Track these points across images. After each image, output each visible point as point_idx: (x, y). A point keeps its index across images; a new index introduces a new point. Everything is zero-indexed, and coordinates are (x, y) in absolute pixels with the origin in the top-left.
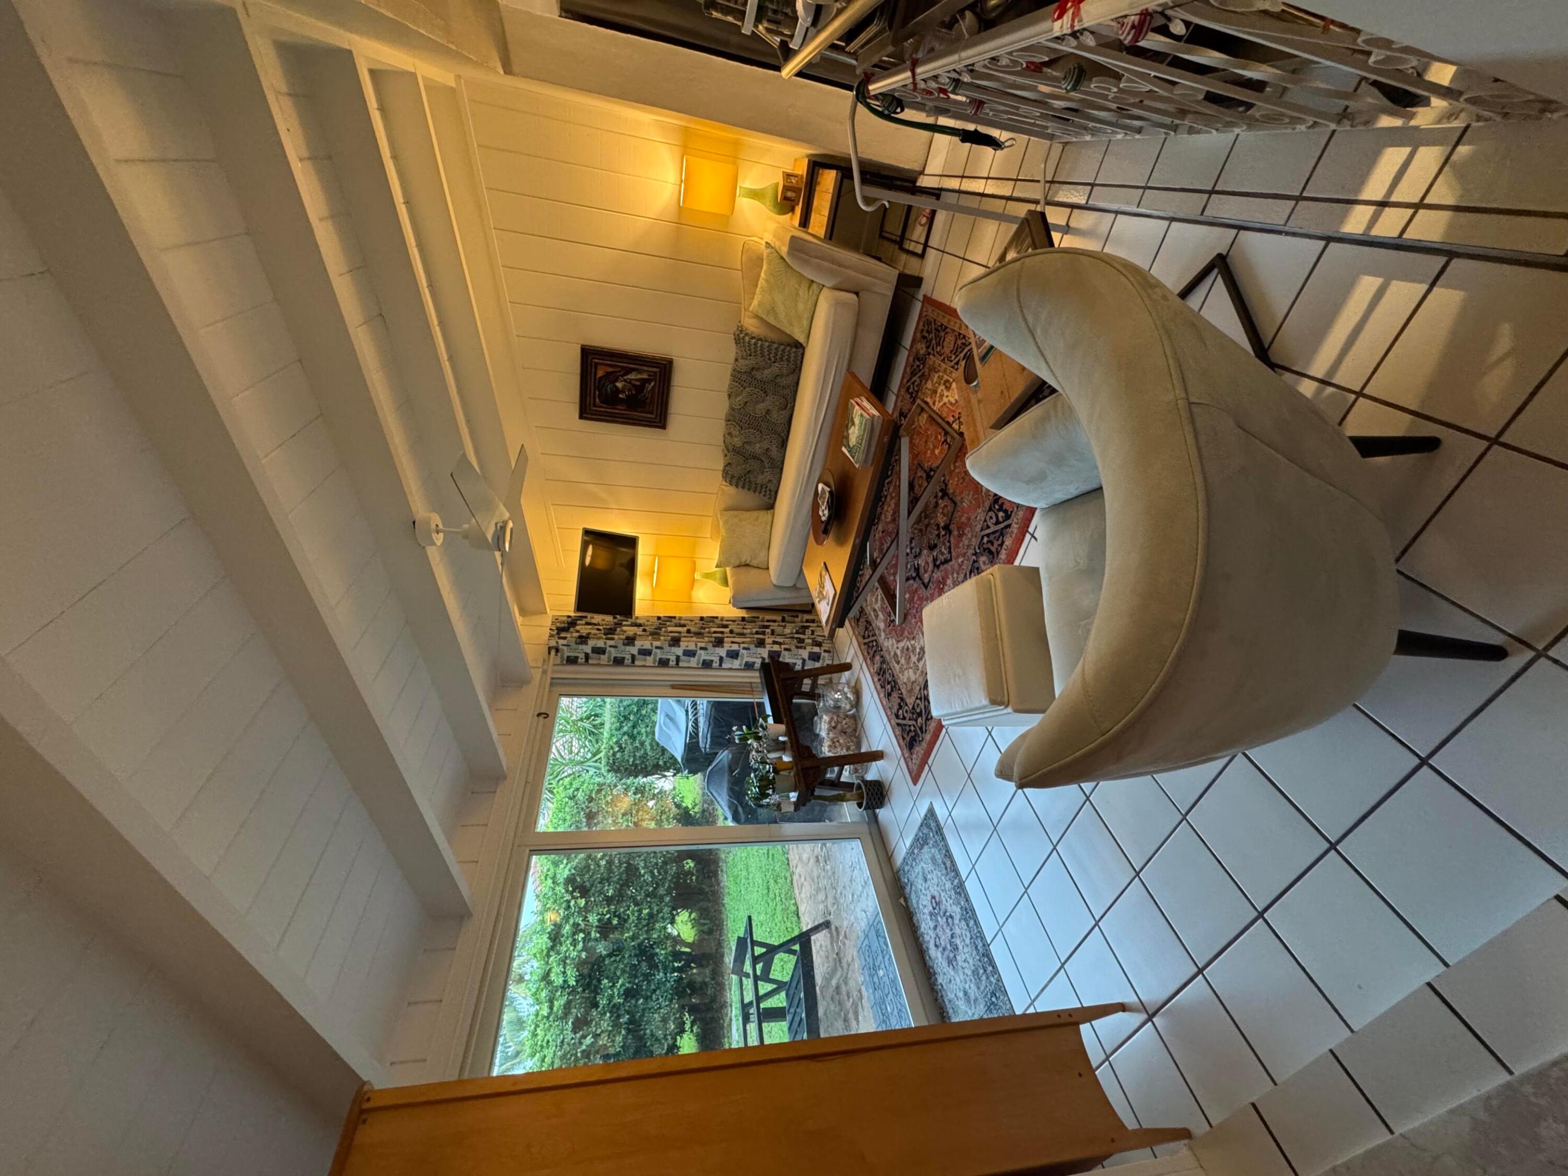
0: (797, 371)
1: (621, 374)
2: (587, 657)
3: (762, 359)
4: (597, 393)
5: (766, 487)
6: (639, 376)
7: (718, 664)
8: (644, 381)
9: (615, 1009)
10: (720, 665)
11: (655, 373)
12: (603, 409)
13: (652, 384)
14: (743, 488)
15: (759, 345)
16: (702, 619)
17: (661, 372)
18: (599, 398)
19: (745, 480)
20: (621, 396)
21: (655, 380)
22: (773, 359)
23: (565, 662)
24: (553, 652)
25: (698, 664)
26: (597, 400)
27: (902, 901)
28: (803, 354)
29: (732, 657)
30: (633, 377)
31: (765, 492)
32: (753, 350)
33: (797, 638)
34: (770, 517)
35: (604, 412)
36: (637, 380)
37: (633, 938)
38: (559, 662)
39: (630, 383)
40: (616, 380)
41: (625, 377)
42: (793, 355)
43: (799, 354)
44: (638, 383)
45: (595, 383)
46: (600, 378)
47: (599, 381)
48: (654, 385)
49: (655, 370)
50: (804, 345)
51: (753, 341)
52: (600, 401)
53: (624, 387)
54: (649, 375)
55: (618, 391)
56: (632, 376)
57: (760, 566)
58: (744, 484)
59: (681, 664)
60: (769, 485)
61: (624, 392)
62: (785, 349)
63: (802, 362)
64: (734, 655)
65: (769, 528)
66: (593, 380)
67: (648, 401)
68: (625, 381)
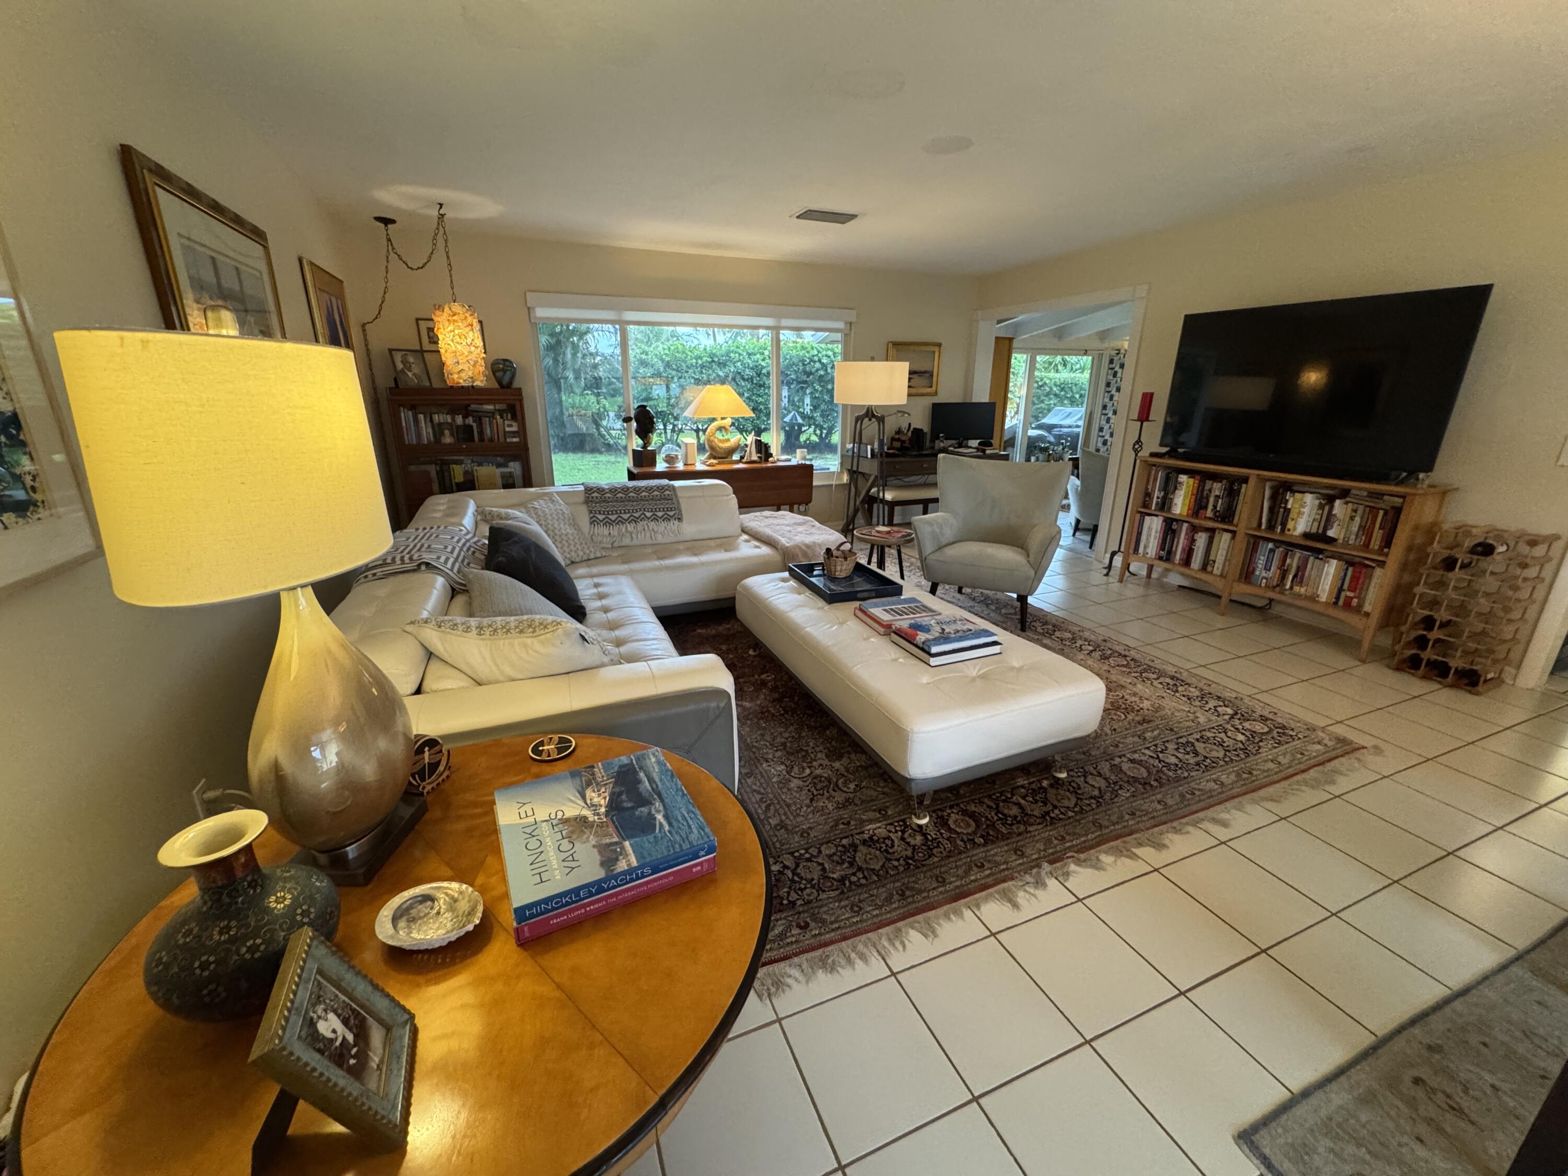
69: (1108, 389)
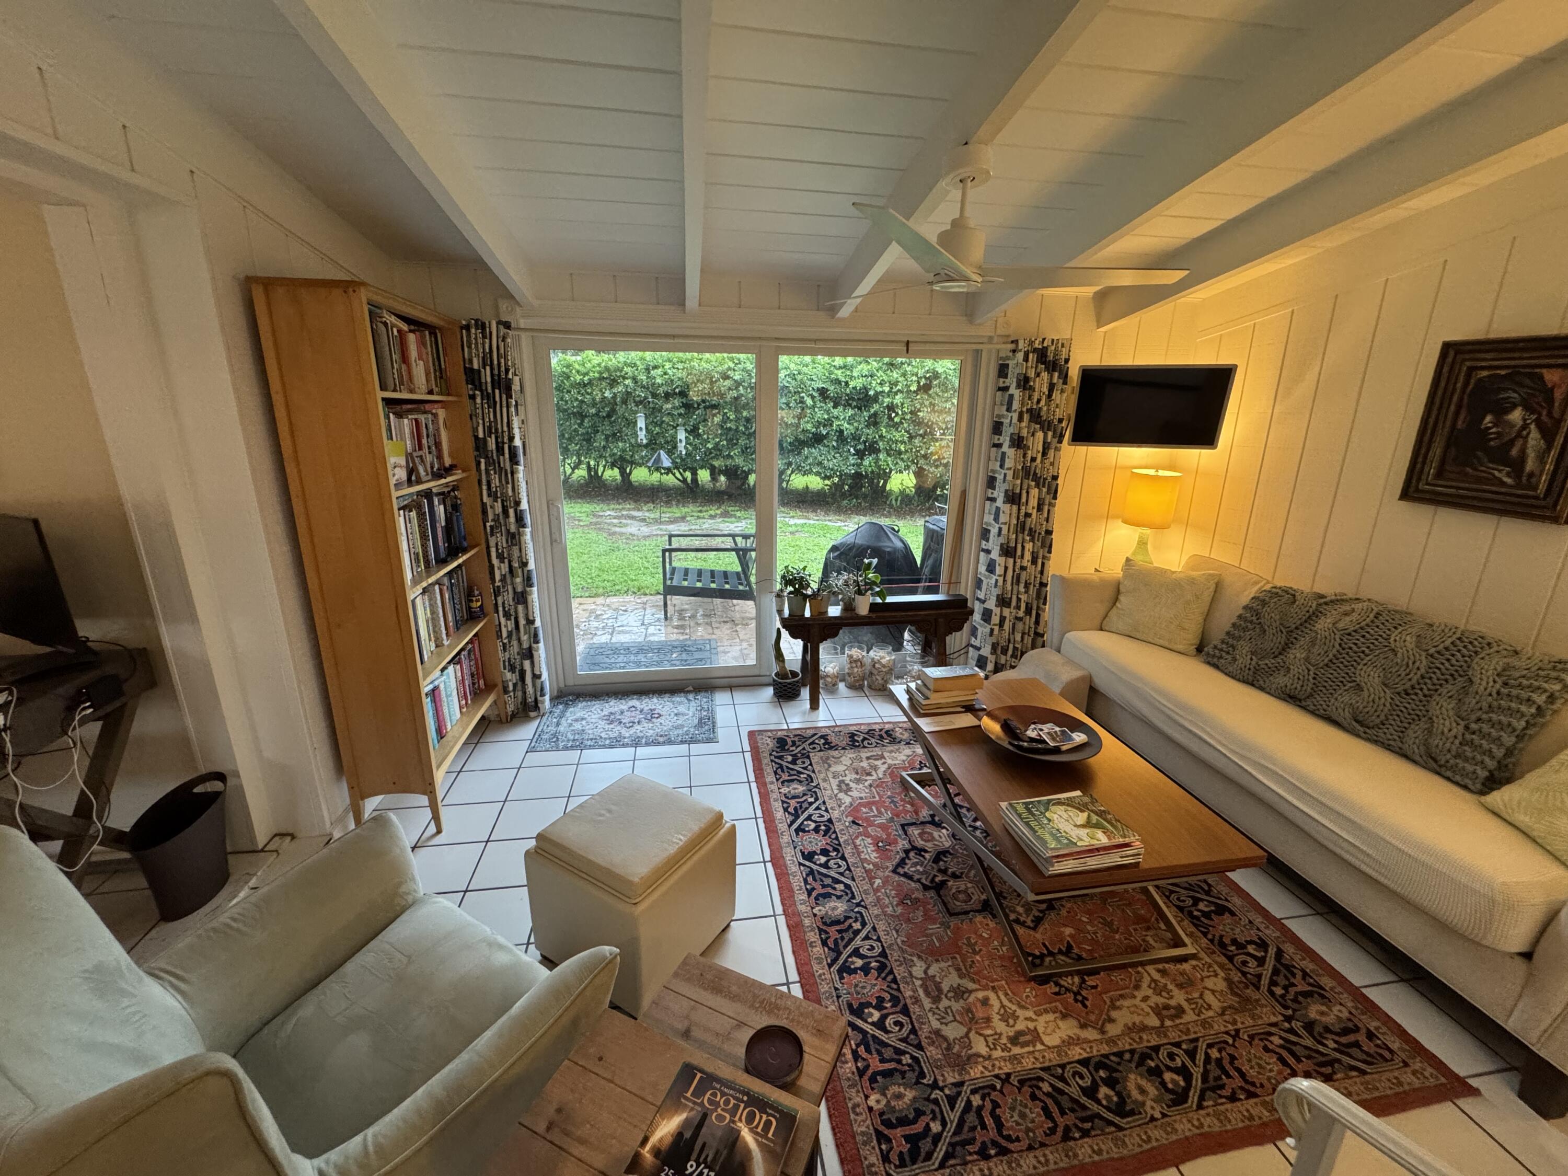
0: (1432, 764)
1: (1544, 418)
2: (1005, 389)
3: (1485, 705)
4: (1503, 372)
5: (1228, 653)
6: (1531, 455)
7: (984, 547)
8: (1517, 466)
9: (828, 423)
10: (983, 550)
11: (1535, 488)
12: (1459, 385)
13: (1508, 481)
14: (1240, 617)
15: (1523, 708)
16: (1049, 532)
17: (1536, 498)
18: (1489, 376)
19: (1251, 622)
20: (1489, 418)
21: (1518, 485)
22: (1474, 726)
23: (1001, 362)
24: (1013, 346)
25: (986, 523)
26: (1485, 373)
27: (691, 688)
28: (1465, 787)
29: (989, 565)
30: (1531, 442)
31: (1222, 650)
32: (1515, 692)
33: (1008, 646)
34: (1180, 647)
35: (1454, 389)
36: (1523, 451)
37: (881, 437)
38: (1001, 355)
39: (1519, 435)
40: (1528, 408)
41: (1533, 426)
42: (1469, 768)
43: (1469, 782)
44: (1514, 452)
45: (1524, 367)
46: (1541, 377)
47: (1531, 376)
48: (1503, 484)
49: (1542, 487)
50: (1484, 799)
51: (1540, 699)
52: (1480, 380)
53: (1511, 425)
54: (1531, 475)
55: (1502, 410)
56: (1534, 437)
57: (1107, 619)
58: (1246, 620)
59: (988, 503)
60: (1229, 657)
61: (1495, 425)
62: (1492, 757)
63: (1448, 779)
64: (991, 568)
65: (1161, 642)
66: (1533, 362)
67: (1469, 470)
68: (1525, 426)
69: (996, 439)
